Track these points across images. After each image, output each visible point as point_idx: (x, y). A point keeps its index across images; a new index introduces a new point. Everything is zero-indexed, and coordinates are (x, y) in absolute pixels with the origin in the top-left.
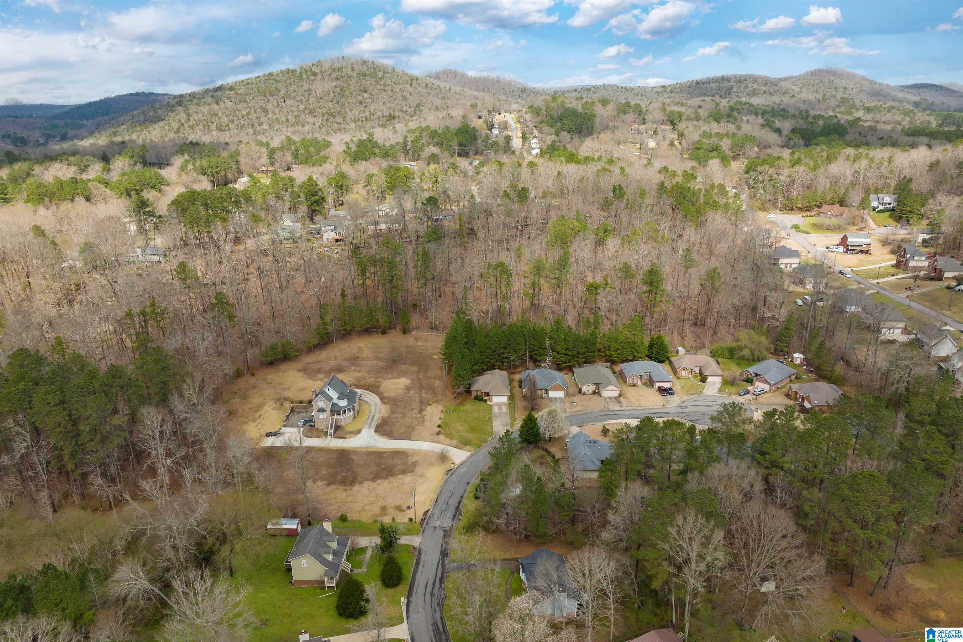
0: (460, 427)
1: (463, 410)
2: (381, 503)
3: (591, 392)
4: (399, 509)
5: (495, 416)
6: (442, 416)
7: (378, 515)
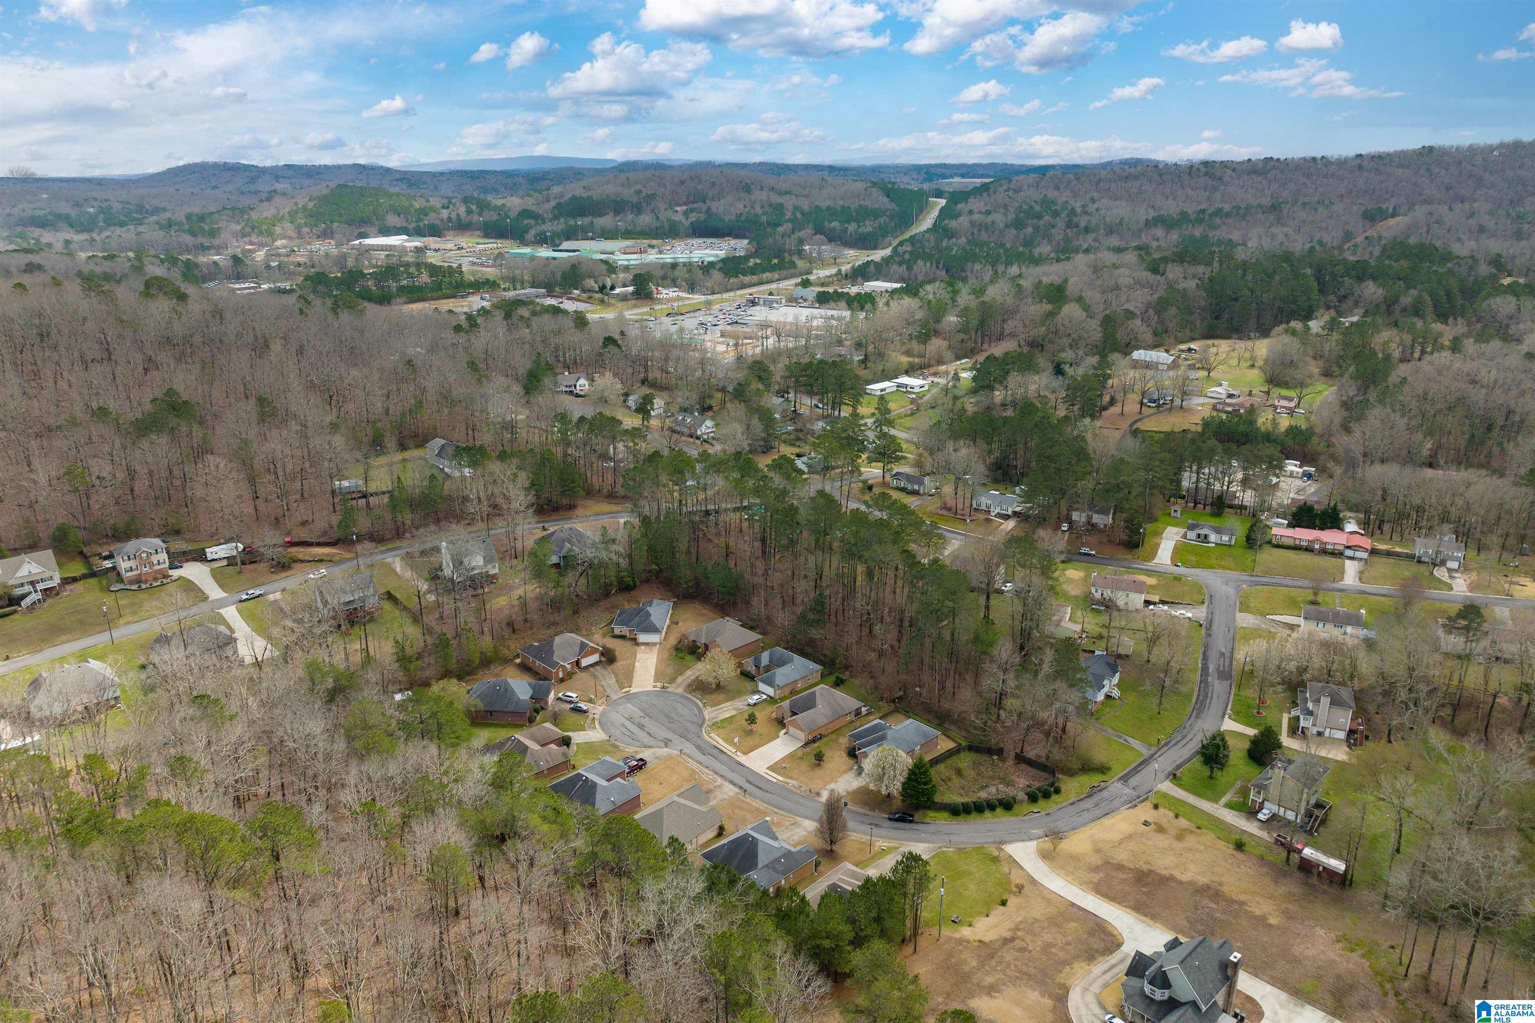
2: (1177, 845)
4: (1160, 829)
7: (1191, 832)
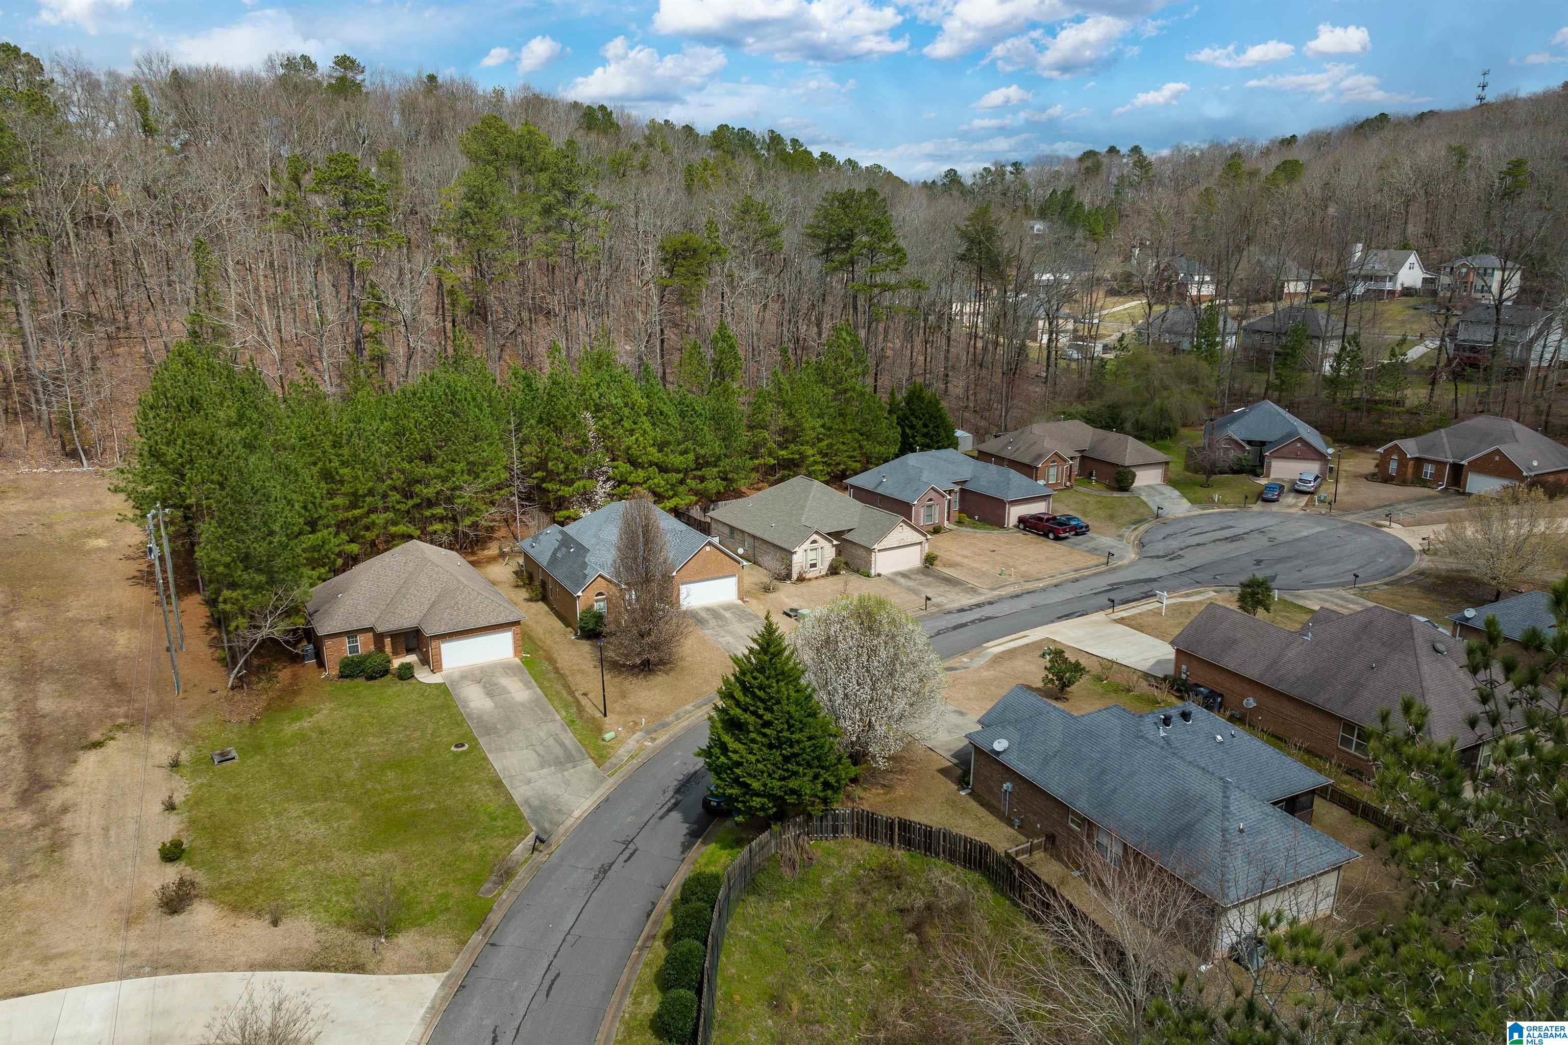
0: (310, 830)
1: (302, 737)
3: (823, 568)
5: (490, 730)
6: (182, 788)
